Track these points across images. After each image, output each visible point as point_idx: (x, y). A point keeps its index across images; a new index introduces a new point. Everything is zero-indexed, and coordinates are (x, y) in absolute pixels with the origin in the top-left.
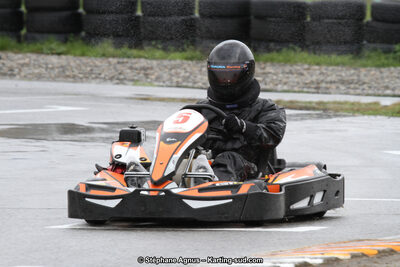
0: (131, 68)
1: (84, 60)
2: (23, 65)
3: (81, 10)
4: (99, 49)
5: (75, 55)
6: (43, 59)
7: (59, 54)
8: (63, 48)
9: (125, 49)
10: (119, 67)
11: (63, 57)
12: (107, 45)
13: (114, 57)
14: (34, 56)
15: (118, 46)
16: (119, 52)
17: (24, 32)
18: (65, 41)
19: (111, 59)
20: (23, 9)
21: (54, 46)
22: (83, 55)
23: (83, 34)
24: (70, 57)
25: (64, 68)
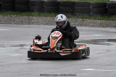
2: (89, 23)
3: (107, 7)
4: (112, 18)
5: (105, 20)
6: (95, 21)
7: (101, 20)
8: (102, 18)
11: (102, 20)
12: (114, 17)
14: (93, 20)
17: (91, 13)
18: (102, 16)
20: (91, 7)
22: (107, 20)
23: (108, 14)
24: (104, 20)
25: (101, 24)
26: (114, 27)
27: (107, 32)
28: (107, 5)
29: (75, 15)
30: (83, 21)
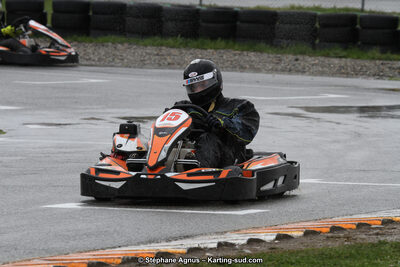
0: (390, 68)
1: (358, 62)
2: (313, 65)
3: (358, 26)
4: (370, 54)
5: (353, 58)
6: (327, 61)
7: (340, 57)
8: (344, 53)
9: (389, 54)
10: (381, 67)
11: (344, 59)
12: (376, 52)
13: (380, 59)
14: (322, 59)
15: (383, 52)
16: (384, 56)
17: (317, 41)
18: (346, 48)
19: (377, 62)
20: (317, 25)
21: (339, 51)
22: (358, 58)
23: (359, 43)
24: (349, 60)
25: (341, 67)
26: (374, 75)
27: (357, 88)
28: (358, 20)
29: (276, 46)
30: (297, 60)
